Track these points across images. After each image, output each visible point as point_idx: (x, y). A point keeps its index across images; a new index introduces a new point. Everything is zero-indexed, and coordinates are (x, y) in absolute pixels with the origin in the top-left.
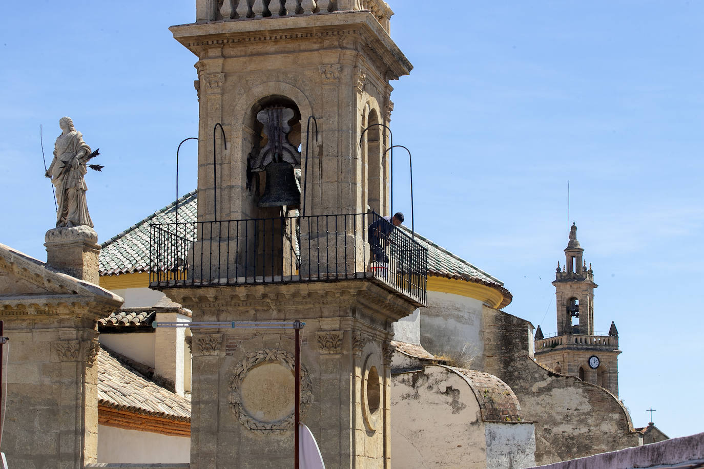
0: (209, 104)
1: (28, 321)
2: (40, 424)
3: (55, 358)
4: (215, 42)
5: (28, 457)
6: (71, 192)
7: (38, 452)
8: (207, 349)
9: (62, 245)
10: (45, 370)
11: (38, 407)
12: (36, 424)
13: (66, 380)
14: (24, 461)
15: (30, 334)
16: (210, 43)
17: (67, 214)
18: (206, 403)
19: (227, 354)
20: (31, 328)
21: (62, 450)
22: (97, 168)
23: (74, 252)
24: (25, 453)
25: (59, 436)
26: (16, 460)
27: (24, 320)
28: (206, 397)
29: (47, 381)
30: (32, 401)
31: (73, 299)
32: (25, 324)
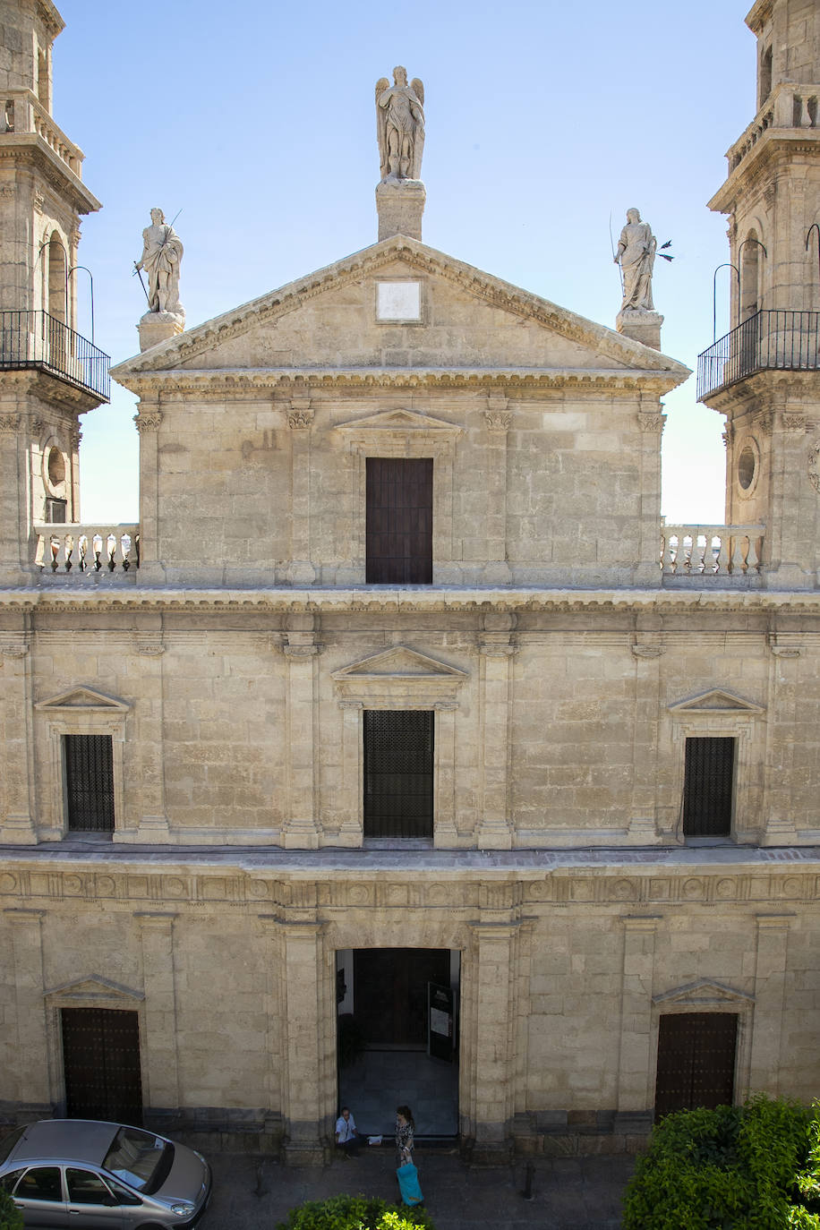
0: (793, 208)
1: (608, 394)
2: (621, 489)
3: (635, 428)
4: (803, 149)
5: (609, 517)
6: (644, 278)
7: (619, 513)
8: (795, 427)
9: (640, 326)
10: (625, 439)
11: (619, 473)
12: (617, 488)
13: (647, 449)
14: (605, 521)
15: (610, 406)
16: (799, 149)
17: (635, 299)
18: (790, 473)
19: (807, 432)
20: (612, 399)
21: (644, 511)
22: (669, 258)
23: (651, 334)
24: (606, 513)
25: (641, 499)
26: (598, 520)
27: (603, 393)
28: (790, 469)
29: (627, 449)
30: (612, 467)
31: (668, 375)
32: (603, 397)
